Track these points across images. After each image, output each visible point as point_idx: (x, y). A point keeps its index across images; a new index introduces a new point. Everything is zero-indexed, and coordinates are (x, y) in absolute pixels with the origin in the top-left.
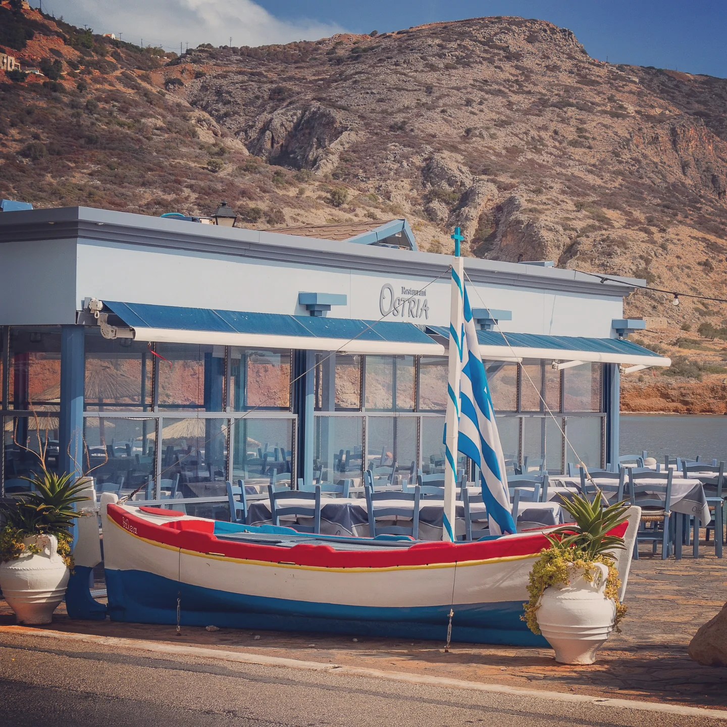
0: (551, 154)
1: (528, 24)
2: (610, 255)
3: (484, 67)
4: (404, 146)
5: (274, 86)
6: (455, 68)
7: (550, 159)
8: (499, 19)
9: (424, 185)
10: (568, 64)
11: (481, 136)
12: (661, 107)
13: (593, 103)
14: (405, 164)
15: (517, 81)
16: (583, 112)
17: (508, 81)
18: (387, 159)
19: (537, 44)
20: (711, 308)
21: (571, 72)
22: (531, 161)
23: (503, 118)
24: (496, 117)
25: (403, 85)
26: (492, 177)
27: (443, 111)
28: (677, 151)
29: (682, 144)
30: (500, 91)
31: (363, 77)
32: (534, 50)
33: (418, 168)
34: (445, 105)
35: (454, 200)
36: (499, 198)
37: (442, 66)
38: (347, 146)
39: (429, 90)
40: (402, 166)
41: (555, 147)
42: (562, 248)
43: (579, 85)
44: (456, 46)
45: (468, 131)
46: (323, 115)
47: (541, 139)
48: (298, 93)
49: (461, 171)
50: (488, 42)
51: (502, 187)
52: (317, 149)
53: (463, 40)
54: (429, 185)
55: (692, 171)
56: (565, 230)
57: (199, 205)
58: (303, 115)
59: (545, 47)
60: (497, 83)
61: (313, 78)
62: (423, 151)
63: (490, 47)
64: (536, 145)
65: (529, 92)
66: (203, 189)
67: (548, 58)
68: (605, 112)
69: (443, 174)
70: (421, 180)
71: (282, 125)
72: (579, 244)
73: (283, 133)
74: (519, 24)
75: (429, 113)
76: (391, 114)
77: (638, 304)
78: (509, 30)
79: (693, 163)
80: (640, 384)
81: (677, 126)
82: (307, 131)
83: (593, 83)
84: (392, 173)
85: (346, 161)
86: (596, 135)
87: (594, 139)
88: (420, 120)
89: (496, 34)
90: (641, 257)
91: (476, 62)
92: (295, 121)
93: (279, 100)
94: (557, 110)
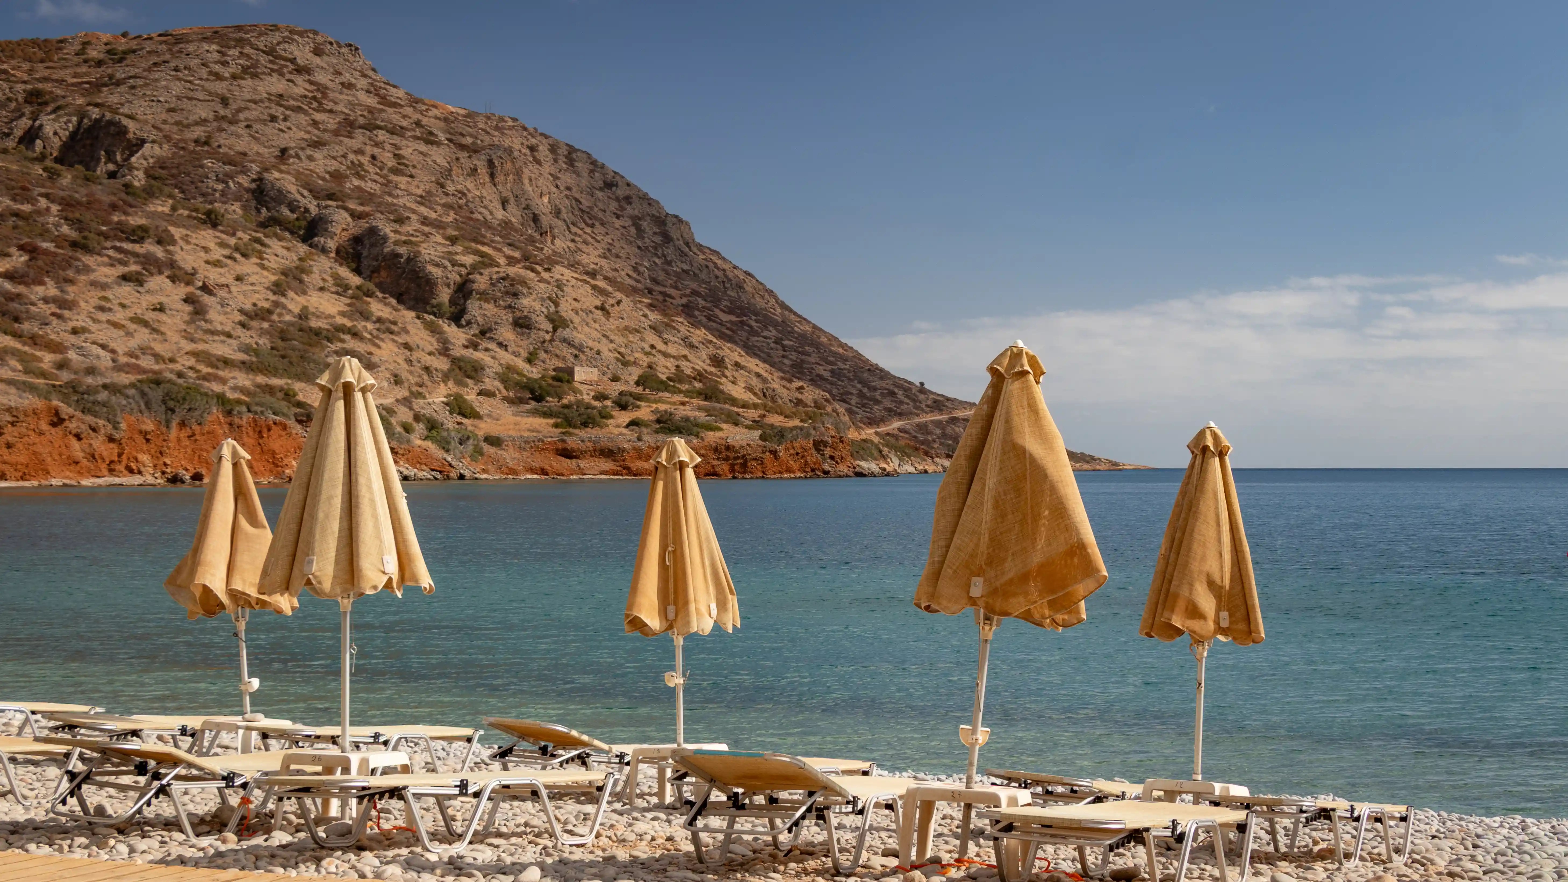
0: (375, 181)
1: (311, 35)
2: (515, 295)
3: (274, 80)
4: (224, 163)
5: (29, 87)
6: (243, 79)
7: (377, 187)
8: (275, 28)
9: (258, 211)
10: (363, 83)
11: (297, 156)
12: (471, 136)
13: (402, 128)
14: (231, 184)
15: (314, 98)
16: (395, 137)
17: (305, 96)
18: (208, 178)
19: (325, 58)
20: (627, 358)
21: (368, 91)
22: (358, 188)
23: (315, 138)
24: (307, 136)
25: (191, 94)
26: (340, 203)
27: (248, 127)
28: (495, 185)
29: (500, 178)
30: (300, 107)
31: (140, 82)
32: (325, 65)
33: (248, 190)
34: (247, 119)
35: (300, 228)
36: (357, 228)
37: (227, 75)
38: (151, 161)
39: (225, 102)
40: (228, 187)
41: (377, 174)
42: (452, 286)
43: (381, 107)
44: (237, 53)
45: (284, 151)
46: (111, 123)
47: (361, 165)
48: (64, 97)
49: (302, 195)
50: (270, 52)
51: (356, 216)
52: (106, 163)
53: (242, 48)
54: (264, 210)
55: (512, 207)
56: (453, 265)
57: (66, 219)
58: (80, 123)
59: (335, 61)
60: (294, 99)
61: (75, 80)
62: (249, 170)
63: (275, 57)
64: (358, 170)
65: (331, 111)
66: (63, 198)
67: (341, 74)
68: (418, 138)
69: (281, 197)
70: (253, 203)
71: (55, 133)
72: (473, 282)
73: (56, 142)
74: (301, 34)
75: (232, 128)
76: (188, 126)
77: (558, 352)
78: (293, 40)
79: (512, 200)
80: (640, 444)
81: (494, 157)
82: (88, 142)
83: (394, 105)
84: (217, 195)
85: (155, 178)
86: (415, 163)
87: (414, 167)
88: (223, 134)
89: (279, 44)
90: (550, 298)
91: (264, 73)
92: (71, 129)
93: (40, 104)
94: (368, 133)
